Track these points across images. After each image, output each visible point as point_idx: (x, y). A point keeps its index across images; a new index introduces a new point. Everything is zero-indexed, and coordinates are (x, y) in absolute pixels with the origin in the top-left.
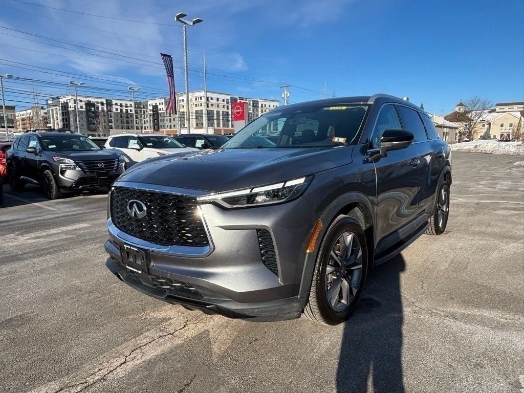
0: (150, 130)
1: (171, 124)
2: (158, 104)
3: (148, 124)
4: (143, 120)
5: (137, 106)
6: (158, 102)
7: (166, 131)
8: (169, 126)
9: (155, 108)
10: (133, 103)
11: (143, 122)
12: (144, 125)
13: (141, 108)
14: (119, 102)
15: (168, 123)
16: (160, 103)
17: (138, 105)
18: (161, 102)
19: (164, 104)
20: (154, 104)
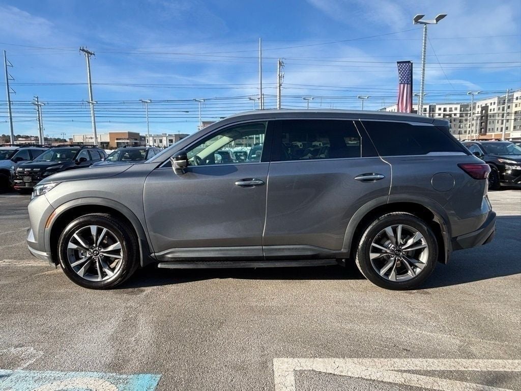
0: (474, 135)
1: (502, 126)
2: (489, 105)
3: (473, 128)
4: (469, 124)
5: (462, 109)
6: (488, 102)
7: (495, 135)
8: (499, 129)
9: (485, 108)
10: (458, 107)
11: (468, 126)
12: (468, 129)
13: (467, 111)
14: (443, 107)
15: (499, 126)
16: (491, 103)
17: (464, 108)
18: (493, 102)
19: (496, 104)
20: (484, 105)
